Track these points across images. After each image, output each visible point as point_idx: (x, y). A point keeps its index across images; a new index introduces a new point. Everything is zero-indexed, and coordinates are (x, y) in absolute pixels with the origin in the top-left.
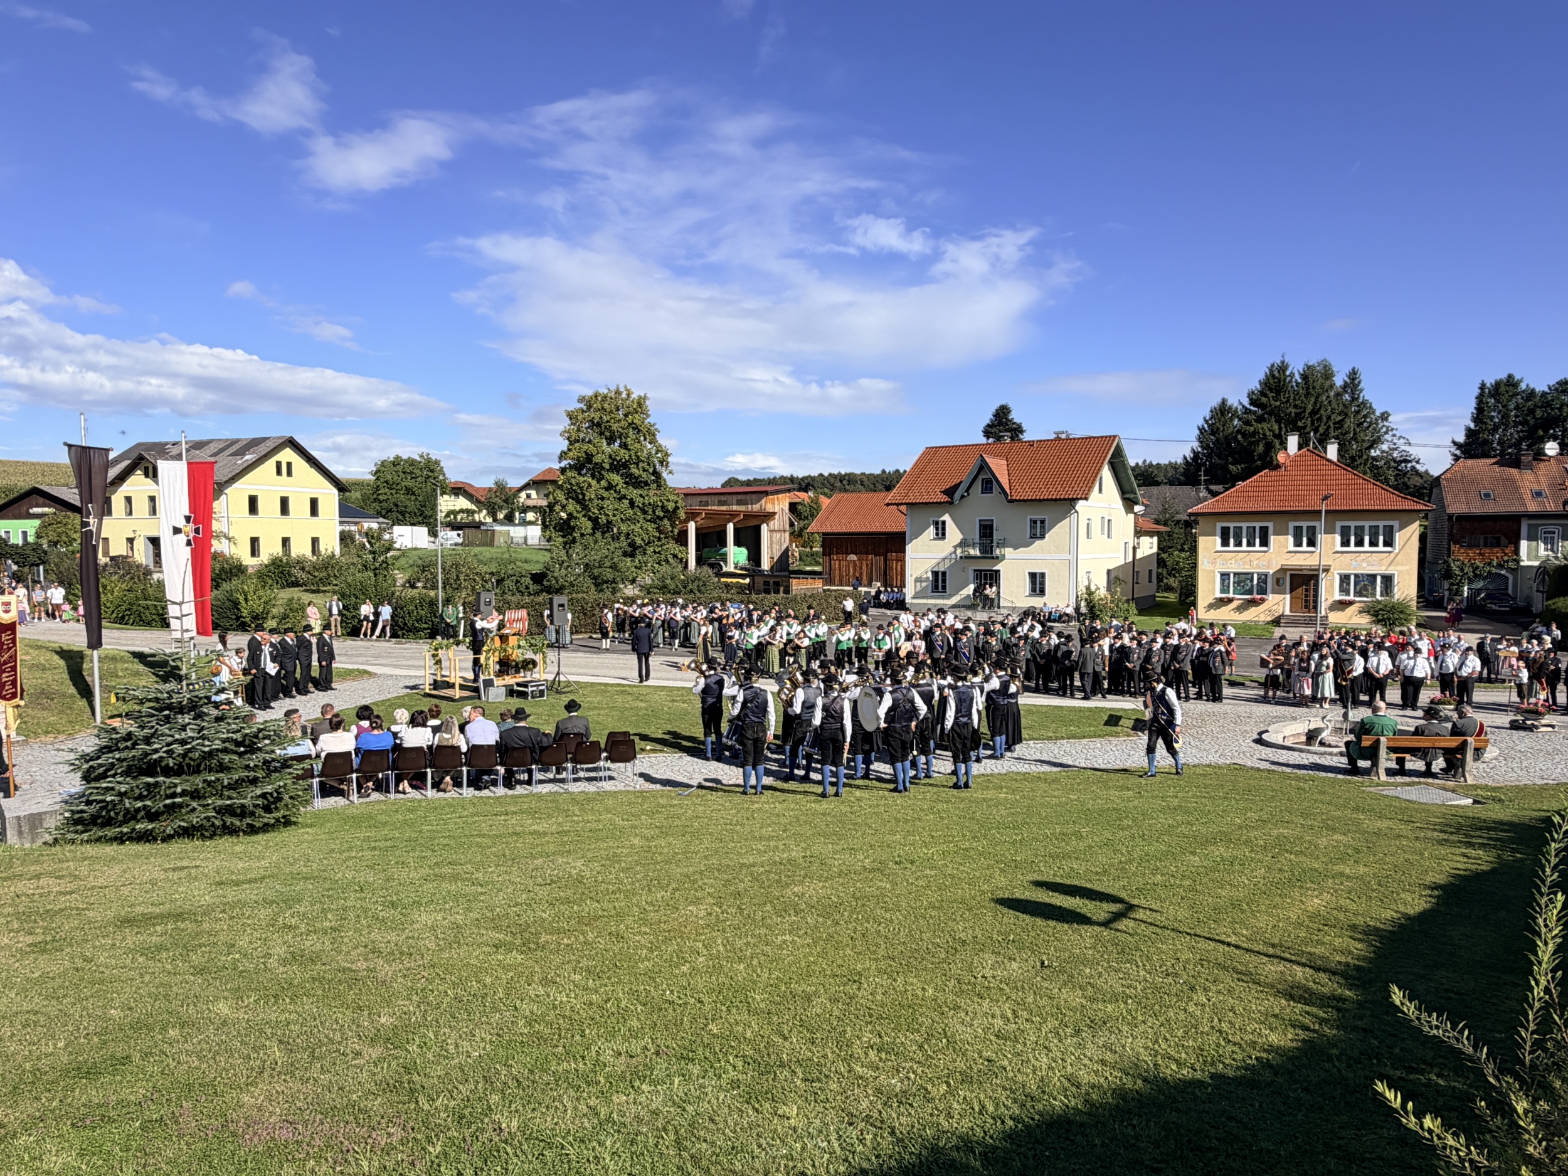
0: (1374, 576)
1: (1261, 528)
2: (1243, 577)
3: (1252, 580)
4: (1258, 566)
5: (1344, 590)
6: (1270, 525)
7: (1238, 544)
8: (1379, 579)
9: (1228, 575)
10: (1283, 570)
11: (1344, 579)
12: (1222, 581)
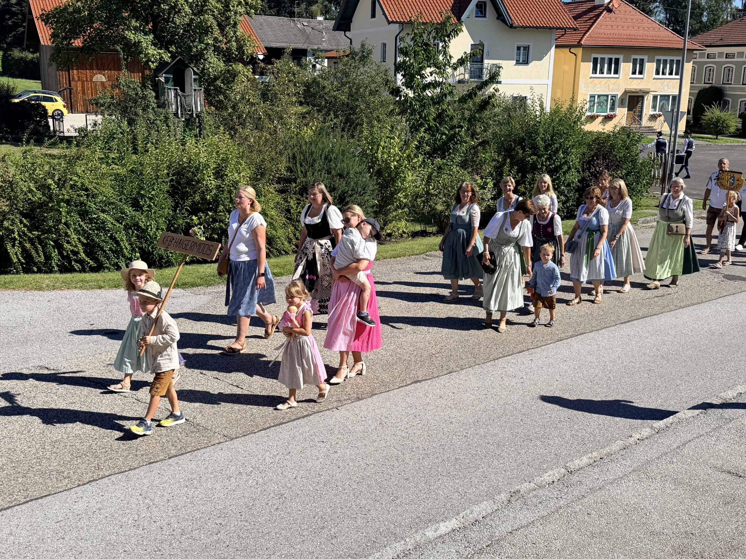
0: (669, 96)
1: (615, 59)
2: (602, 99)
3: (607, 101)
4: (612, 90)
5: (654, 107)
6: (621, 57)
7: (602, 72)
8: (671, 97)
9: (594, 97)
10: (626, 92)
11: (655, 98)
12: (590, 101)
